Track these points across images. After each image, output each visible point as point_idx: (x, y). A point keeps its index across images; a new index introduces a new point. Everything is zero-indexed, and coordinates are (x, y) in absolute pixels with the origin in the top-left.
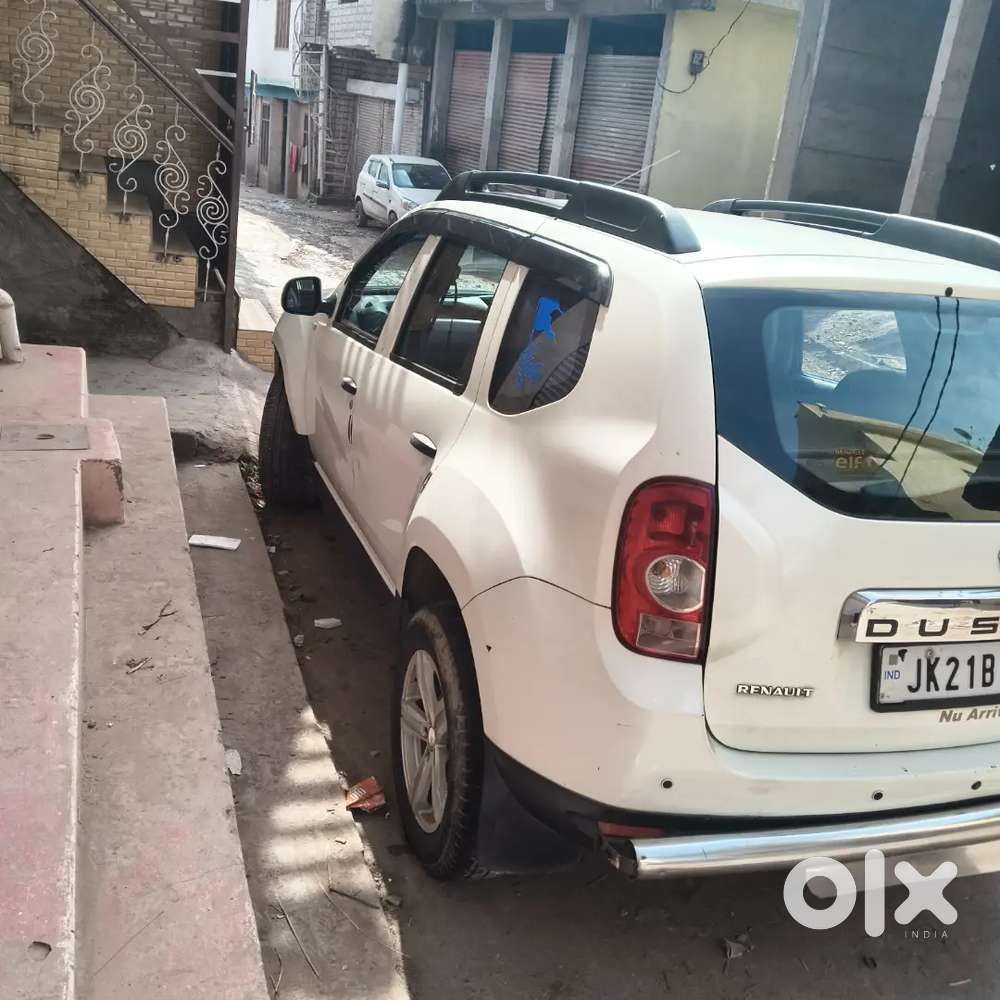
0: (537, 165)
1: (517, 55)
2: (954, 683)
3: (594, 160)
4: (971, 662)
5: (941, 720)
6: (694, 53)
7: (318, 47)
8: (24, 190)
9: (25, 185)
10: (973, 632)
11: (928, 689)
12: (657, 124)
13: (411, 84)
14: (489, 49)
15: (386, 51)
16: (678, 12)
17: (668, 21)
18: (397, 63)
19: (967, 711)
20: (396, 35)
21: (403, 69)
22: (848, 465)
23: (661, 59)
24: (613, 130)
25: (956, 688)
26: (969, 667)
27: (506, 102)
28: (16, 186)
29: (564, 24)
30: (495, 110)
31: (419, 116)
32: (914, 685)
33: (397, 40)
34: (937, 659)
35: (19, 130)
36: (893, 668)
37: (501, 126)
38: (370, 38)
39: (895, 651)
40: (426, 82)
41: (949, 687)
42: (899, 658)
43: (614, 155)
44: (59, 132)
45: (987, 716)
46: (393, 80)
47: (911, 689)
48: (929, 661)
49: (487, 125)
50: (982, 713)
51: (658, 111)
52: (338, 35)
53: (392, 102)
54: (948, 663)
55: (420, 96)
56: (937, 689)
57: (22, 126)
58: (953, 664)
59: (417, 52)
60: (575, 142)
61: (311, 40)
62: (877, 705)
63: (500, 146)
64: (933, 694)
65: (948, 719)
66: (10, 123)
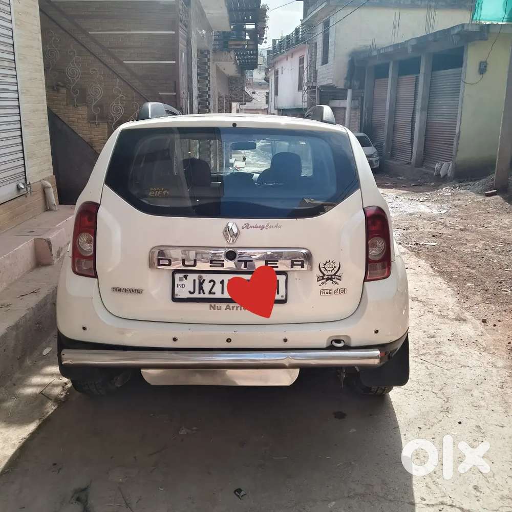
0: (410, 130)
1: (400, 77)
2: (213, 291)
3: (436, 123)
4: (222, 282)
5: (210, 309)
6: (481, 63)
7: (314, 87)
8: (95, 148)
9: (95, 147)
10: (211, 266)
11: (200, 293)
12: (462, 101)
13: (353, 99)
14: (387, 76)
15: (341, 85)
16: (469, 44)
17: (465, 49)
18: (347, 90)
19: (224, 306)
20: (345, 76)
21: (349, 93)
22: (154, 195)
23: (463, 68)
24: (444, 107)
25: (214, 293)
26: (221, 285)
27: (396, 101)
28: (92, 147)
29: (419, 59)
30: (391, 105)
31: (358, 113)
32: (192, 291)
33: (346, 79)
34: (204, 280)
35: (92, 125)
36: (181, 283)
37: (394, 113)
38: (333, 79)
39: (182, 275)
40: (362, 97)
41: (210, 293)
42: (184, 279)
43: (446, 120)
44: (106, 124)
45: (237, 309)
46: (345, 98)
47: (190, 292)
48: (199, 281)
49: (387, 113)
50: (233, 307)
51: (463, 94)
52: (322, 80)
53: (345, 108)
54: (210, 282)
55: (359, 103)
56: (204, 293)
57: (93, 123)
58: (212, 283)
59: (356, 83)
60: (427, 115)
61: (311, 85)
62: (175, 299)
63: (394, 123)
64: (202, 296)
65: (214, 309)
66: (88, 122)
